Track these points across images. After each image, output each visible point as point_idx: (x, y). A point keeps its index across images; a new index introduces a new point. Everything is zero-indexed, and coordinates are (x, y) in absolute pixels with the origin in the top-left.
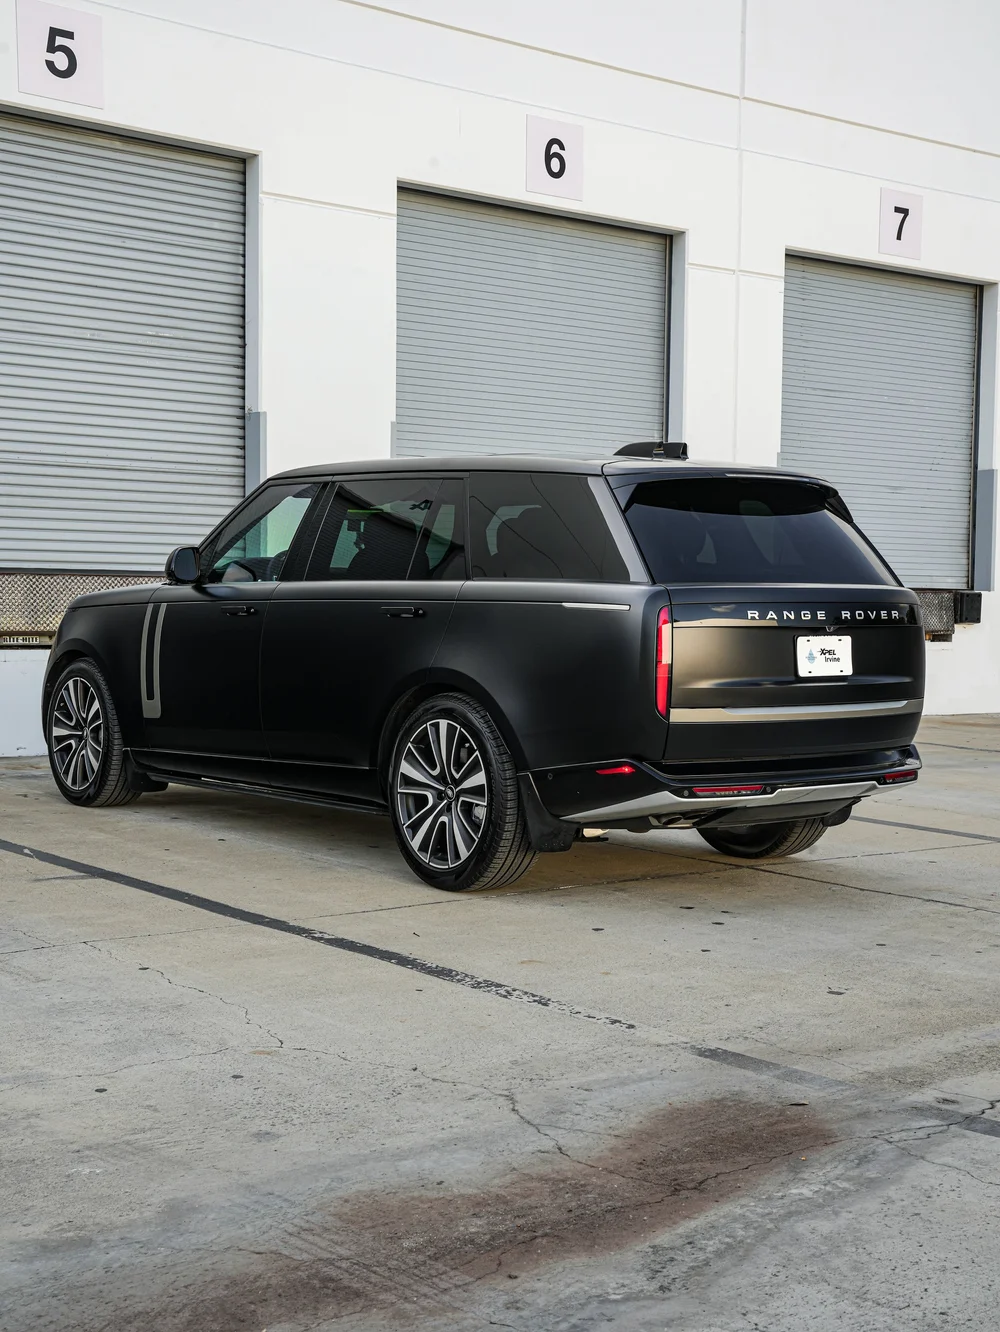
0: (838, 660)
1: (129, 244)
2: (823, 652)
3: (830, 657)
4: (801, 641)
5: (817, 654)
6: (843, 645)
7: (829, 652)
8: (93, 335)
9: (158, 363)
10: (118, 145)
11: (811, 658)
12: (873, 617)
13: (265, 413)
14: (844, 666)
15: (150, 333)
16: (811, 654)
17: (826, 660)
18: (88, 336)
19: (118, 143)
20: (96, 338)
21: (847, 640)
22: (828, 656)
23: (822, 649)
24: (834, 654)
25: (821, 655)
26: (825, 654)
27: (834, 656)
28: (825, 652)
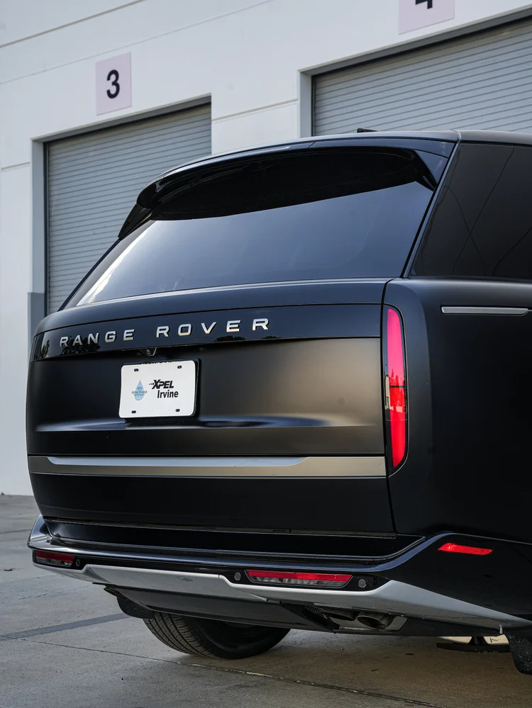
0: (176, 394)
2: (157, 384)
3: (165, 391)
4: (127, 371)
5: (148, 387)
6: (183, 374)
7: (165, 384)
11: (139, 392)
12: (207, 332)
14: (184, 405)
16: (140, 388)
17: (159, 395)
21: (189, 367)
22: (162, 389)
23: (155, 381)
24: (171, 387)
25: (153, 388)
26: (158, 387)
27: (171, 390)
28: (159, 384)
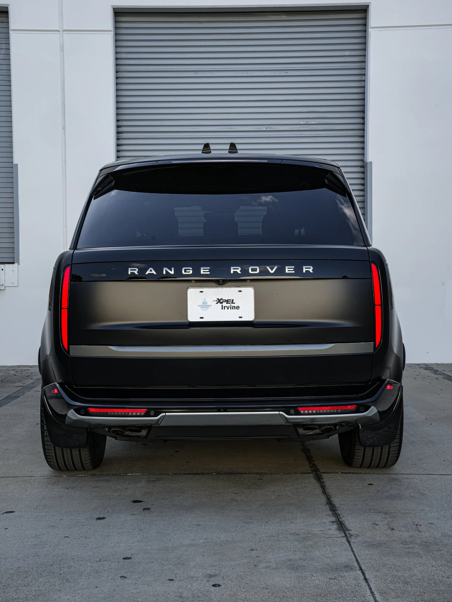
0: (238, 308)
1: (289, 73)
2: (219, 301)
4: (193, 292)
5: (212, 303)
6: (244, 296)
7: (227, 301)
8: (267, 128)
9: (307, 140)
10: (284, 17)
11: (205, 306)
13: (371, 163)
15: (302, 123)
16: (204, 303)
17: (223, 308)
18: (264, 129)
19: (284, 16)
20: (269, 129)
22: (225, 304)
23: (218, 299)
24: (232, 303)
25: (217, 303)
26: (222, 303)
27: (233, 305)
28: (221, 301)
